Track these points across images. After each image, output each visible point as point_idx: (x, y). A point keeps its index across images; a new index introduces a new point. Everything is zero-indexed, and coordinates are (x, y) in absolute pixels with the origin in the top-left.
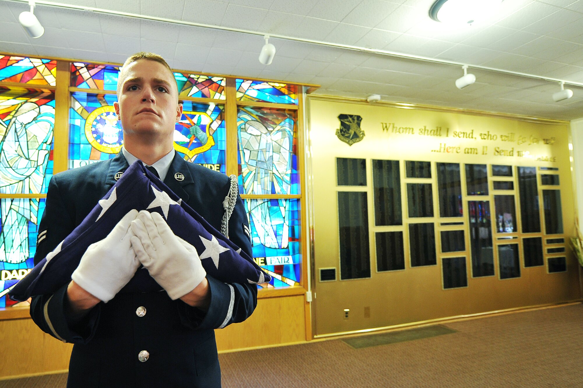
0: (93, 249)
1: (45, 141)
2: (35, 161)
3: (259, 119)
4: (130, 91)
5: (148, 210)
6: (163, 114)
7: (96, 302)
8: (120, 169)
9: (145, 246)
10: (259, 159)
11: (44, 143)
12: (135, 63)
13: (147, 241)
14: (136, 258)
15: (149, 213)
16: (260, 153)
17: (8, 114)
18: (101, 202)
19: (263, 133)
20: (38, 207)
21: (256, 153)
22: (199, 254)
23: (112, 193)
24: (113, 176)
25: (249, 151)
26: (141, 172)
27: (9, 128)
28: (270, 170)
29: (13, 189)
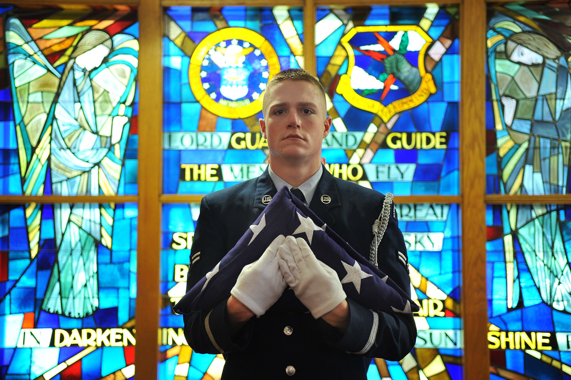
0: (247, 269)
1: (123, 100)
2: (107, 137)
3: (540, 26)
4: (276, 115)
5: (294, 236)
6: (309, 137)
7: (250, 315)
8: (267, 192)
9: (291, 268)
10: (538, 116)
11: (121, 103)
12: (280, 84)
13: (293, 264)
14: (283, 279)
15: (295, 238)
16: (540, 103)
17: (62, 53)
18: (252, 227)
19: (548, 58)
20: (113, 218)
21: (531, 103)
22: (341, 279)
23: (262, 219)
24: (260, 199)
25: (514, 102)
26: (287, 199)
27: (64, 78)
28: (566, 141)
29: (72, 187)
